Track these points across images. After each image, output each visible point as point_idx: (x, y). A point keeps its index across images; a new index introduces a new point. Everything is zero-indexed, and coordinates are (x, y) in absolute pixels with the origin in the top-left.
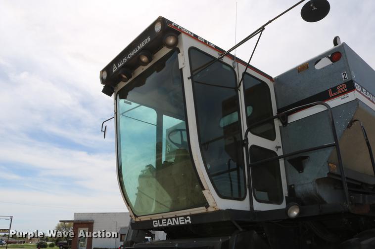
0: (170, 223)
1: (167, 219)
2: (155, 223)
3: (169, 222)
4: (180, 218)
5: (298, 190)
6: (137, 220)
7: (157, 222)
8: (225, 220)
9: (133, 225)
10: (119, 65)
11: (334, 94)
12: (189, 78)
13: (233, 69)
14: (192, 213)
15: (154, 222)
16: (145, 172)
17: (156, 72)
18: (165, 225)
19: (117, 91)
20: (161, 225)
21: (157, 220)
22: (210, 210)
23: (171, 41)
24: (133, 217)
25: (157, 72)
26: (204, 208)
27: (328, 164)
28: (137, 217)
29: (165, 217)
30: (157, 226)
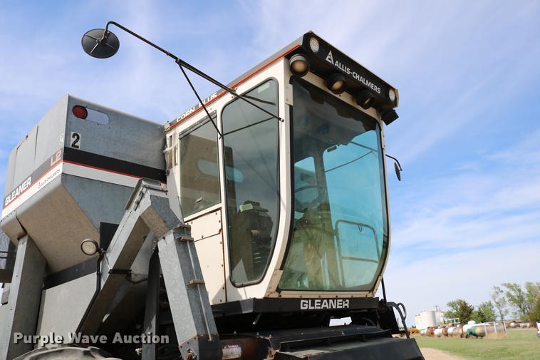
1: (322, 300)
2: (304, 303)
3: (325, 304)
4: (338, 301)
7: (306, 302)
15: (302, 301)
18: (319, 308)
20: (313, 308)
21: (308, 299)
28: (278, 290)
29: (322, 297)
30: (306, 308)
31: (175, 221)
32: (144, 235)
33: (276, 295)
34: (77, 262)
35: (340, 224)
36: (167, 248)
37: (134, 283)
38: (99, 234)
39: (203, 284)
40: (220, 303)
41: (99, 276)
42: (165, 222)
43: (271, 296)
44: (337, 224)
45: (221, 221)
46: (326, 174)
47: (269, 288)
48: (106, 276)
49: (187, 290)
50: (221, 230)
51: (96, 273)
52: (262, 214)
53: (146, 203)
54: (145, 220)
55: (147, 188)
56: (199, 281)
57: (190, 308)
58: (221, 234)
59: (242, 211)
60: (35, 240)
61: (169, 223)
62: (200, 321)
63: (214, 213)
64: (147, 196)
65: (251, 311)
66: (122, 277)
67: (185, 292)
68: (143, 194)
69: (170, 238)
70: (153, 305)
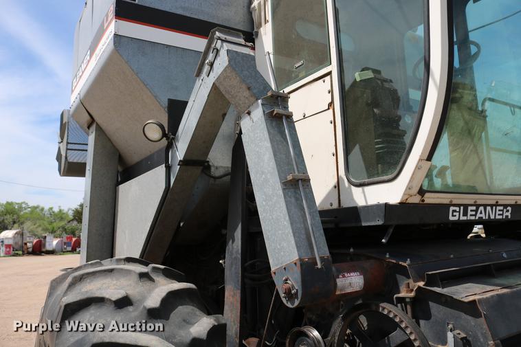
0: (482, 215)
1: (478, 206)
2: (454, 211)
3: (481, 213)
7: (457, 209)
15: (452, 208)
18: (473, 218)
20: (465, 218)
21: (459, 205)
28: (421, 192)
29: (479, 202)
30: (456, 218)
31: (265, 88)
32: (222, 112)
33: (416, 199)
34: (149, 154)
35: (488, 104)
36: (254, 128)
37: (215, 178)
38: (167, 115)
39: (306, 181)
40: (331, 208)
41: (168, 168)
42: (249, 88)
43: (410, 201)
44: (483, 104)
45: (331, 92)
46: (470, 33)
47: (409, 188)
48: (176, 169)
49: (284, 189)
50: (331, 104)
51: (164, 165)
52: (386, 85)
53: (222, 62)
54: (222, 89)
55: (222, 40)
56: (301, 176)
57: (287, 218)
58: (331, 110)
59: (358, 79)
60: (104, 128)
61: (255, 91)
62: (304, 237)
63: (321, 81)
64: (223, 53)
65: (380, 223)
66: (197, 171)
67: (281, 192)
68: (218, 50)
69: (258, 113)
70: (237, 210)
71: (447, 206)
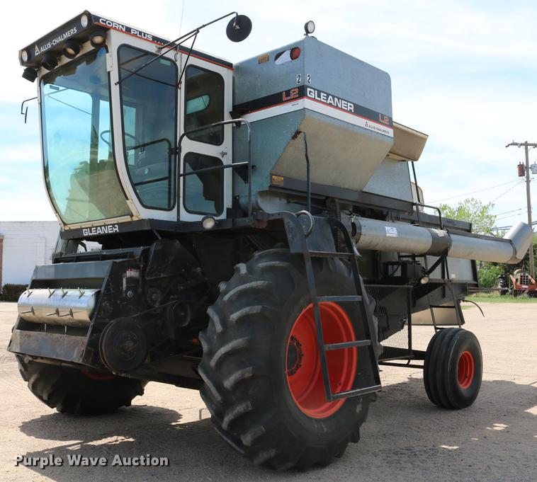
0: (100, 232)
5: (243, 201)
6: (67, 228)
7: (86, 230)
8: (146, 229)
9: (63, 234)
10: (43, 50)
11: (286, 99)
12: (116, 84)
13: (174, 63)
14: (120, 221)
15: (84, 230)
16: (78, 171)
17: (85, 63)
18: (95, 234)
19: (41, 76)
21: (87, 228)
22: (135, 219)
23: (98, 39)
24: (63, 225)
25: (87, 64)
26: (129, 217)
27: (271, 177)
30: (87, 234)
71: (81, 229)
